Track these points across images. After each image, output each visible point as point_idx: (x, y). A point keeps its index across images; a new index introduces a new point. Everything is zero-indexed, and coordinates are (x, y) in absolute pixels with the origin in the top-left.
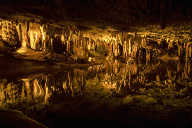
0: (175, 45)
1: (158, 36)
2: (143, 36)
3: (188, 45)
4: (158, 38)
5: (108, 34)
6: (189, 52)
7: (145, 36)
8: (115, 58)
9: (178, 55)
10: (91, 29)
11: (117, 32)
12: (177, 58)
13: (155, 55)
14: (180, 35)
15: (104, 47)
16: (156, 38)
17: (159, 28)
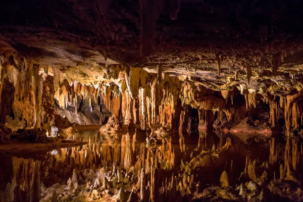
0: (261, 101)
1: (218, 78)
2: (185, 77)
3: (289, 102)
4: (220, 84)
5: (101, 69)
6: (291, 117)
7: (189, 78)
8: (122, 130)
9: (269, 125)
10: (52, 55)
11: (120, 67)
12: (266, 132)
13: (220, 123)
14: (266, 78)
15: (101, 103)
16: (214, 84)
17: (211, 59)
